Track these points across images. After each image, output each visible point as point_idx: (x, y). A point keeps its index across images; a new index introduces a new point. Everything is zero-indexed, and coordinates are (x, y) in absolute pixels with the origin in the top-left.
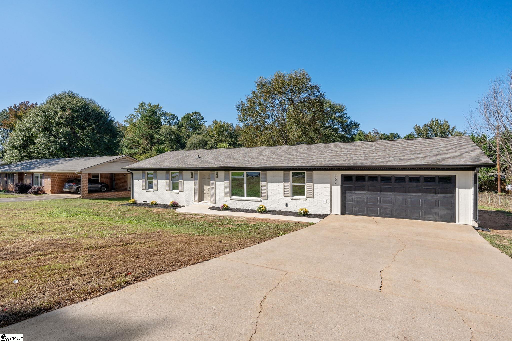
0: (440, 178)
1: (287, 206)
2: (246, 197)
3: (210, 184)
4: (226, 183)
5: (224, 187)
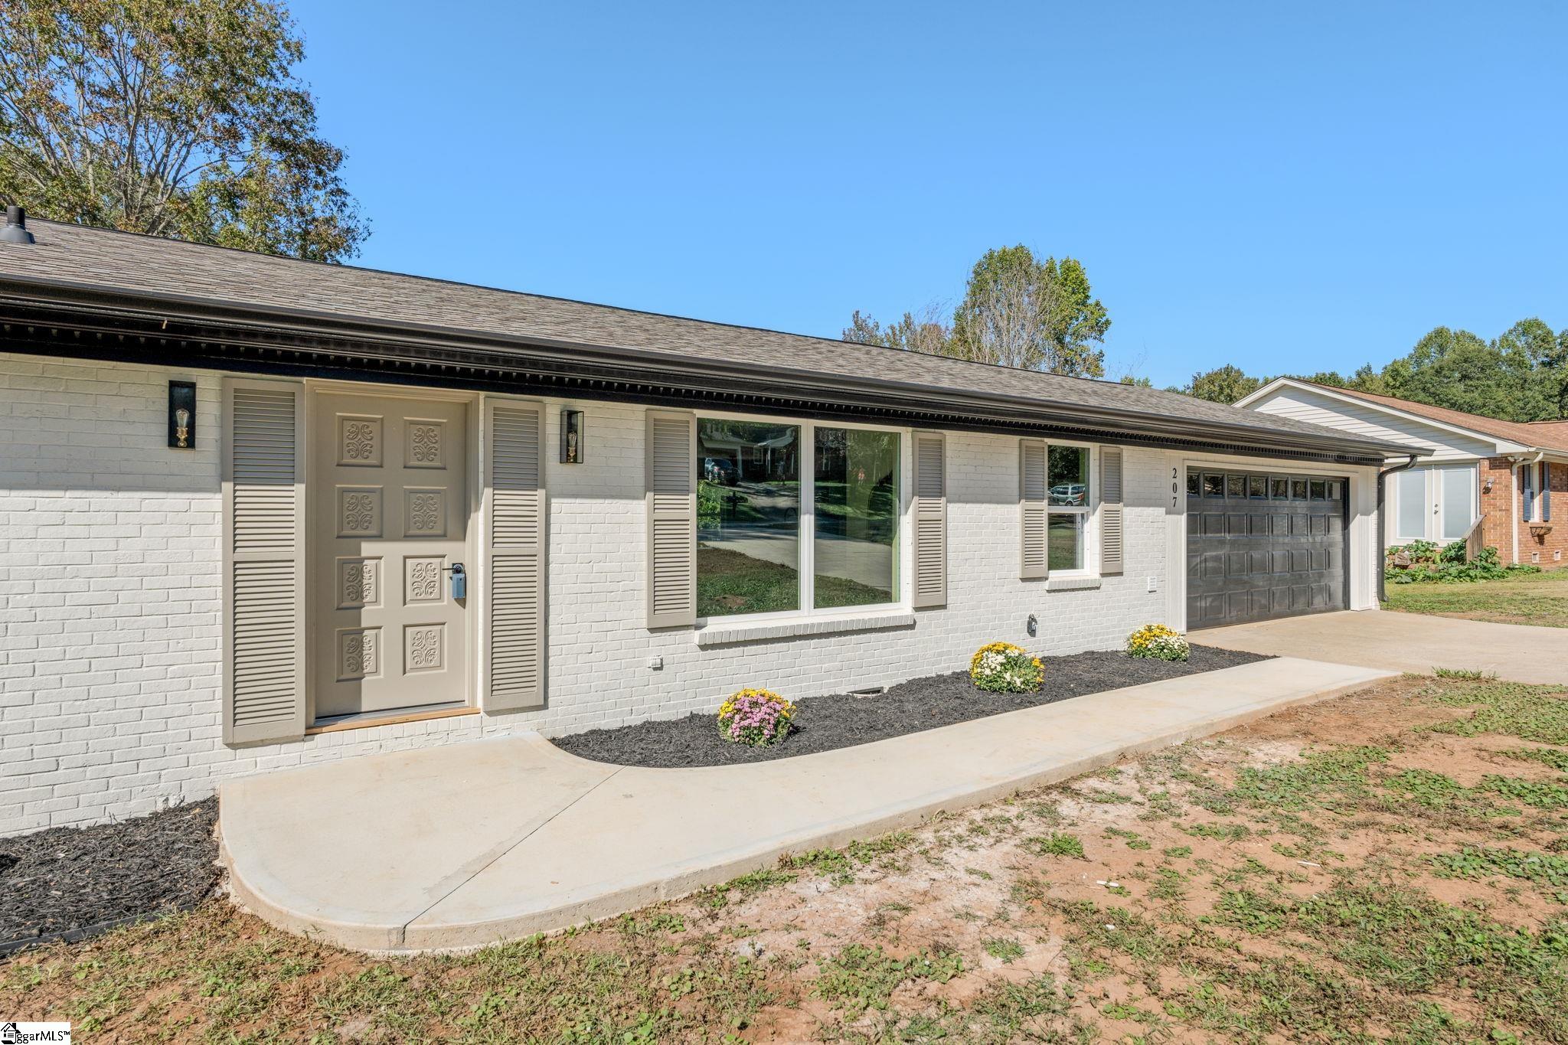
1: (1032, 632)
2: (807, 615)
3: (479, 521)
4: (661, 514)
5: (642, 545)
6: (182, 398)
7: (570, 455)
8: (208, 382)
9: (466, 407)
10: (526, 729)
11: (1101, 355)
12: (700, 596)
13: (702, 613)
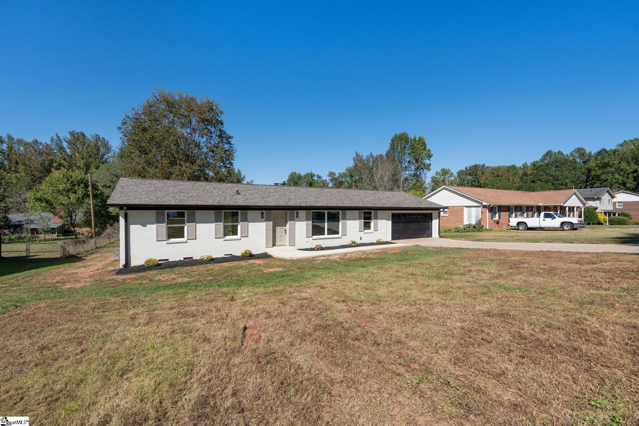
0: (423, 214)
1: (361, 239)
2: (326, 236)
3: (288, 225)
4: (308, 223)
5: (305, 227)
6: (262, 213)
7: (297, 217)
8: (264, 211)
9: (286, 212)
10: (292, 247)
11: (430, 165)
12: (312, 233)
13: (312, 235)
